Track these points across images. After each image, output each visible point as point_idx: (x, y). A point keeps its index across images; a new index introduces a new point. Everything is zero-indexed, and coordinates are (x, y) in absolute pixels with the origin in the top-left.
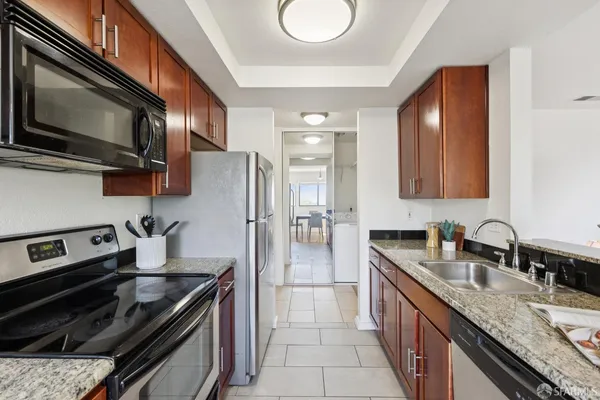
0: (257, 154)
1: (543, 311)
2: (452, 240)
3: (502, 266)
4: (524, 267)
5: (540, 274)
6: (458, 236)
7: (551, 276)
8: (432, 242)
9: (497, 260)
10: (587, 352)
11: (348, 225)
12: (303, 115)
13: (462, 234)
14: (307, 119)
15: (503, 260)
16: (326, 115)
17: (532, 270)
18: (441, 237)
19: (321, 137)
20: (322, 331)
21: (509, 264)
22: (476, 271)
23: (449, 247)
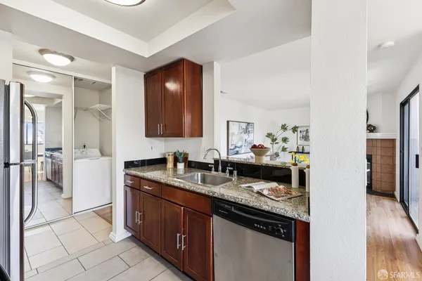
0: (22, 86)
1: (250, 187)
2: (183, 162)
3: (213, 173)
4: (224, 171)
5: (231, 173)
6: (185, 159)
7: (235, 172)
8: (170, 165)
9: (210, 169)
10: (272, 197)
11: (87, 160)
12: (42, 51)
13: (187, 158)
14: (47, 57)
15: (213, 169)
16: (72, 59)
17: (227, 171)
18: (176, 160)
19: (54, 77)
20: (80, 259)
21: (216, 170)
22: (201, 177)
23: (181, 166)
